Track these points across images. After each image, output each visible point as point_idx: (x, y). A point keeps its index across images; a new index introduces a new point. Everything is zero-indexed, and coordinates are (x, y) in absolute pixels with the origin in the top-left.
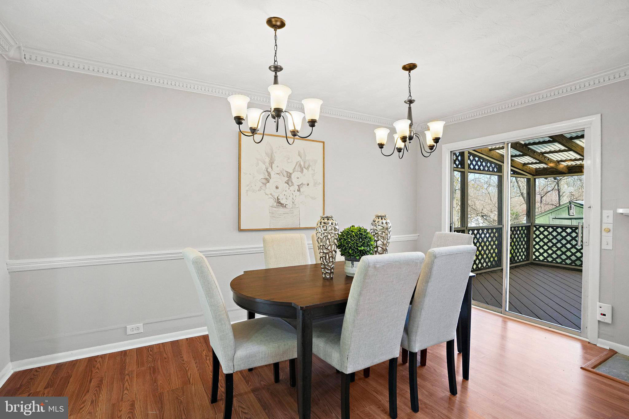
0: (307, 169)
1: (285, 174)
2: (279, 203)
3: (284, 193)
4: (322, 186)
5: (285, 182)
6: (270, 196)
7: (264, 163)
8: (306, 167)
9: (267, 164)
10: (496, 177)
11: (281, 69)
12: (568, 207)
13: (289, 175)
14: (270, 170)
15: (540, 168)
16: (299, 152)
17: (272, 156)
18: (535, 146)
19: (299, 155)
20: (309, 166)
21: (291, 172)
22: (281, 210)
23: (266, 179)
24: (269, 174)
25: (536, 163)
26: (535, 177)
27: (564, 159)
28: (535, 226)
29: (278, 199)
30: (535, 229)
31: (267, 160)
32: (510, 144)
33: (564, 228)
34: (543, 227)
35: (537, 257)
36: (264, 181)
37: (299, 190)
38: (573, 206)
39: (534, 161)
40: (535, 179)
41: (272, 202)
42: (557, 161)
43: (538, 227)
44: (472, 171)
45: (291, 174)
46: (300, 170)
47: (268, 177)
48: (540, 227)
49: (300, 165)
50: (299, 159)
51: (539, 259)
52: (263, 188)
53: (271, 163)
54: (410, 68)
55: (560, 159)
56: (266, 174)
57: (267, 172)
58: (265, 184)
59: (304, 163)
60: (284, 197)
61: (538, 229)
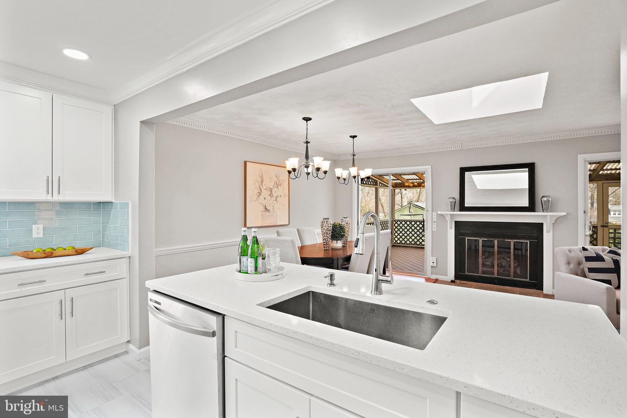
0: (280, 186)
1: (269, 189)
2: (266, 209)
3: (269, 202)
4: (288, 197)
5: (269, 195)
6: (261, 204)
7: (258, 182)
8: (280, 184)
9: (260, 183)
10: (374, 188)
11: (309, 143)
12: (409, 207)
13: (271, 190)
14: (261, 187)
15: (397, 183)
16: (276, 174)
17: (262, 178)
18: (405, 176)
19: (276, 177)
20: (281, 184)
21: (272, 188)
22: (267, 213)
23: (259, 193)
24: (261, 190)
25: (395, 180)
26: (395, 188)
27: (411, 178)
28: (395, 221)
29: (266, 206)
30: (395, 223)
31: (260, 180)
32: (391, 175)
33: (406, 222)
34: (399, 221)
35: (396, 241)
36: (258, 194)
37: (276, 200)
38: (412, 206)
39: (395, 178)
40: (395, 190)
41: (262, 208)
42: (407, 179)
43: (396, 221)
44: (365, 185)
45: (272, 189)
46: (276, 186)
47: (260, 192)
48: (398, 221)
49: (277, 183)
50: (276, 179)
51: (397, 242)
52: (258, 199)
53: (262, 182)
54: (354, 137)
55: (408, 178)
56: (259, 189)
57: (260, 188)
58: (259, 196)
59: (279, 182)
60: (269, 205)
61: (396, 223)
